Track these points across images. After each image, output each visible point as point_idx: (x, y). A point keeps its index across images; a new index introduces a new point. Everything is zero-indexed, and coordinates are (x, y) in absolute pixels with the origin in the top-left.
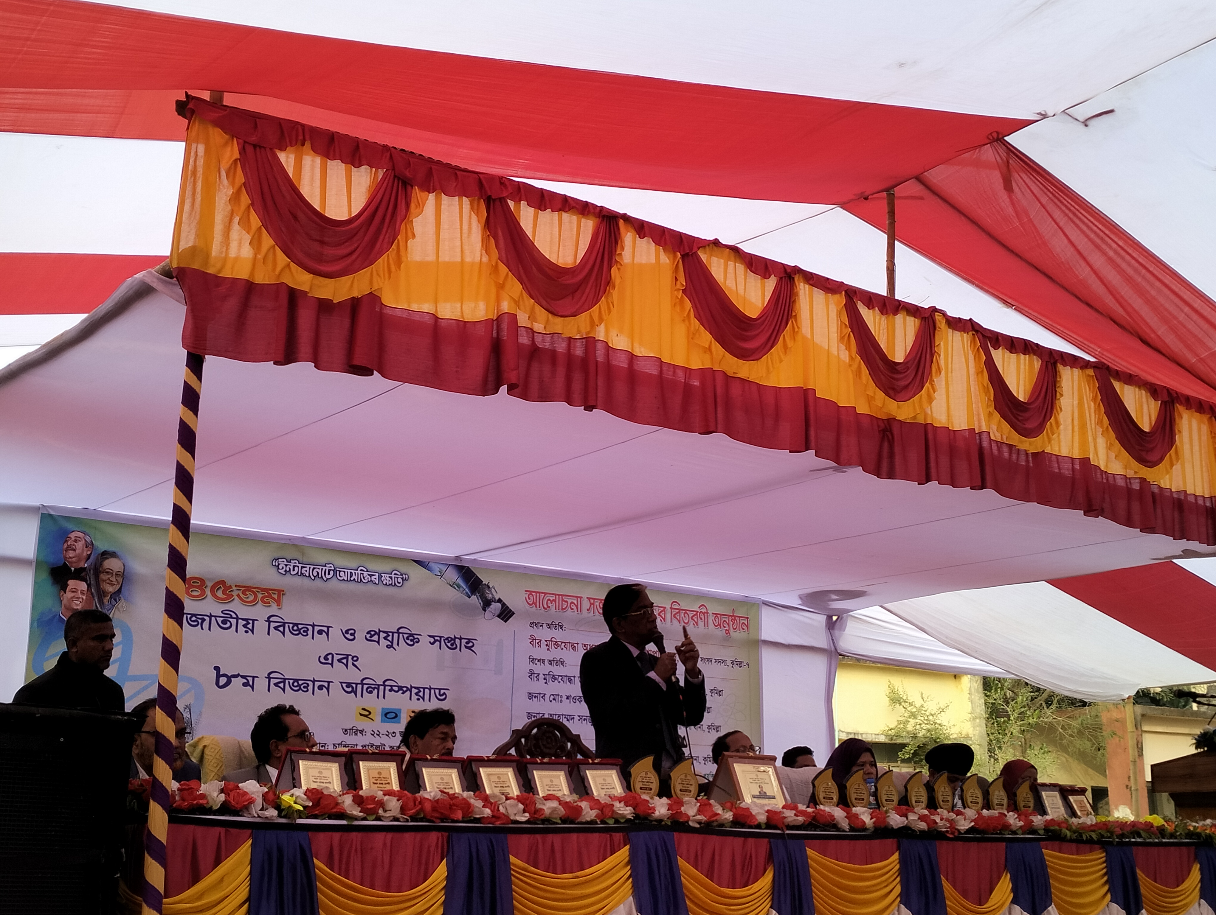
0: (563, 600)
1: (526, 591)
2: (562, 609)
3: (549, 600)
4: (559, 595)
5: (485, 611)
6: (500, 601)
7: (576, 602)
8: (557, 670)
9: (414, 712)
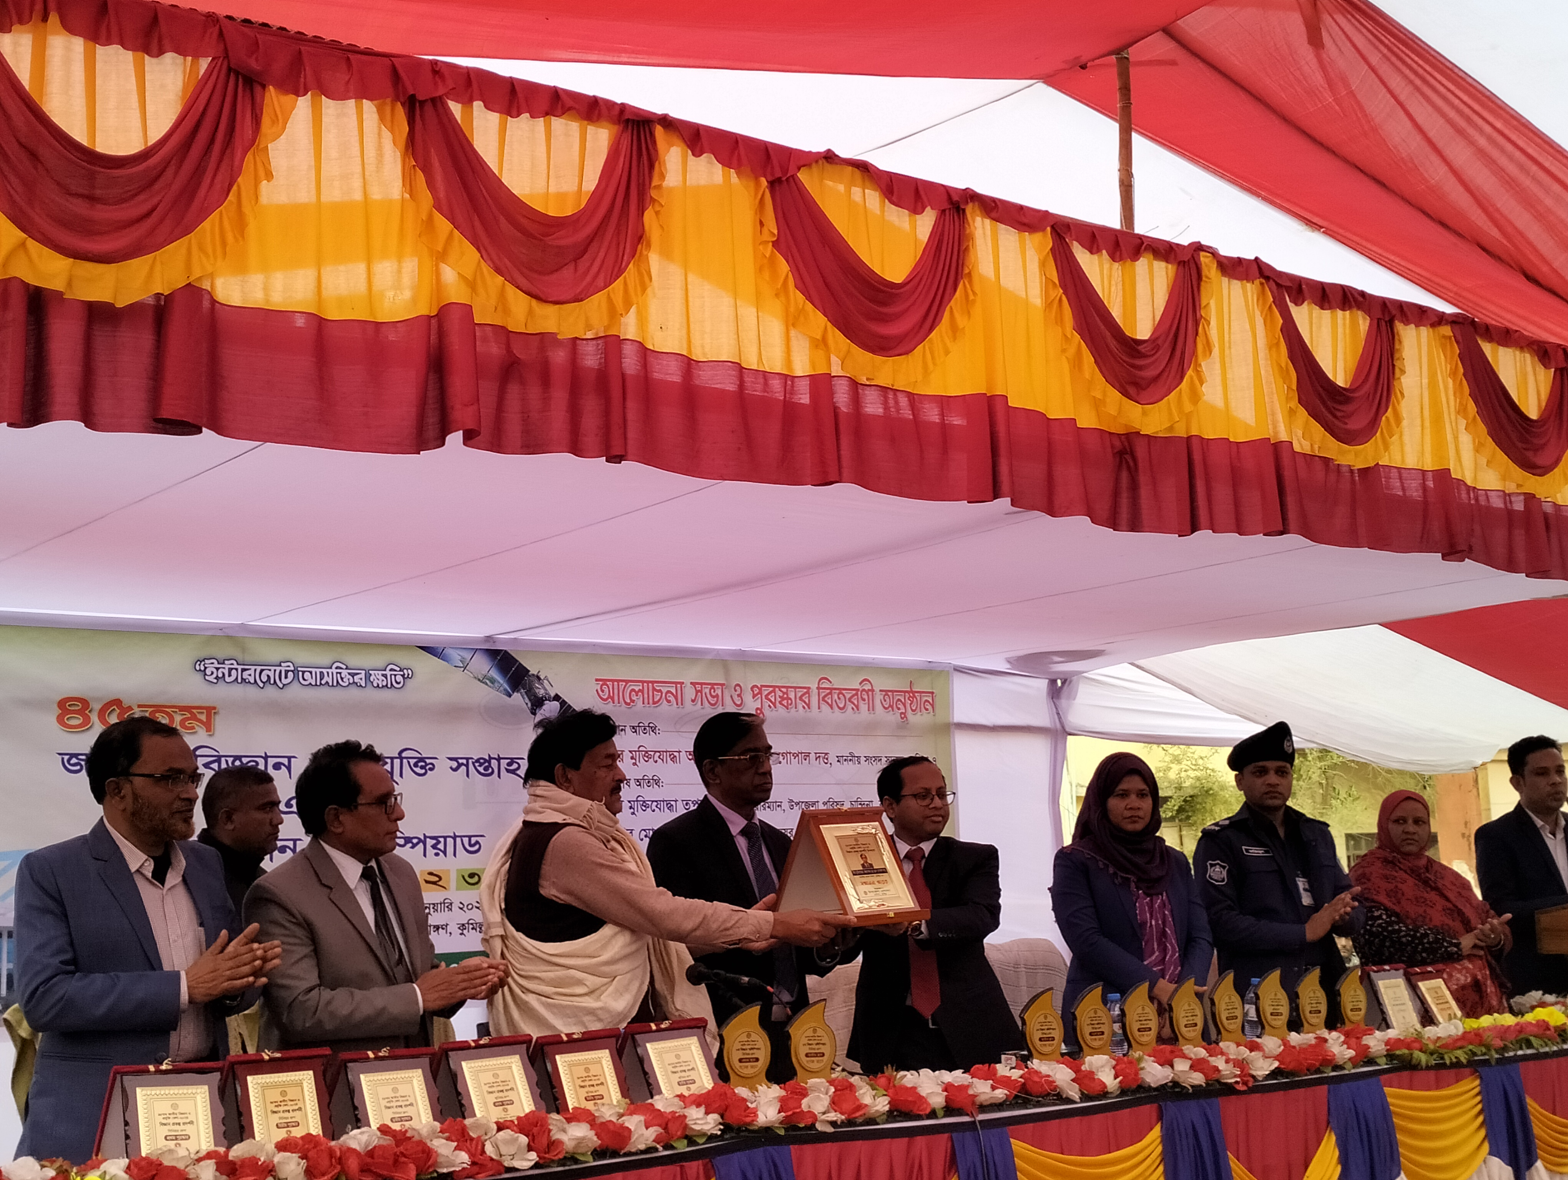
0: (654, 689)
1: (597, 680)
2: (654, 703)
3: (633, 690)
4: (648, 682)
5: (534, 714)
6: (557, 698)
7: (674, 691)
8: (649, 793)
9: (431, 874)
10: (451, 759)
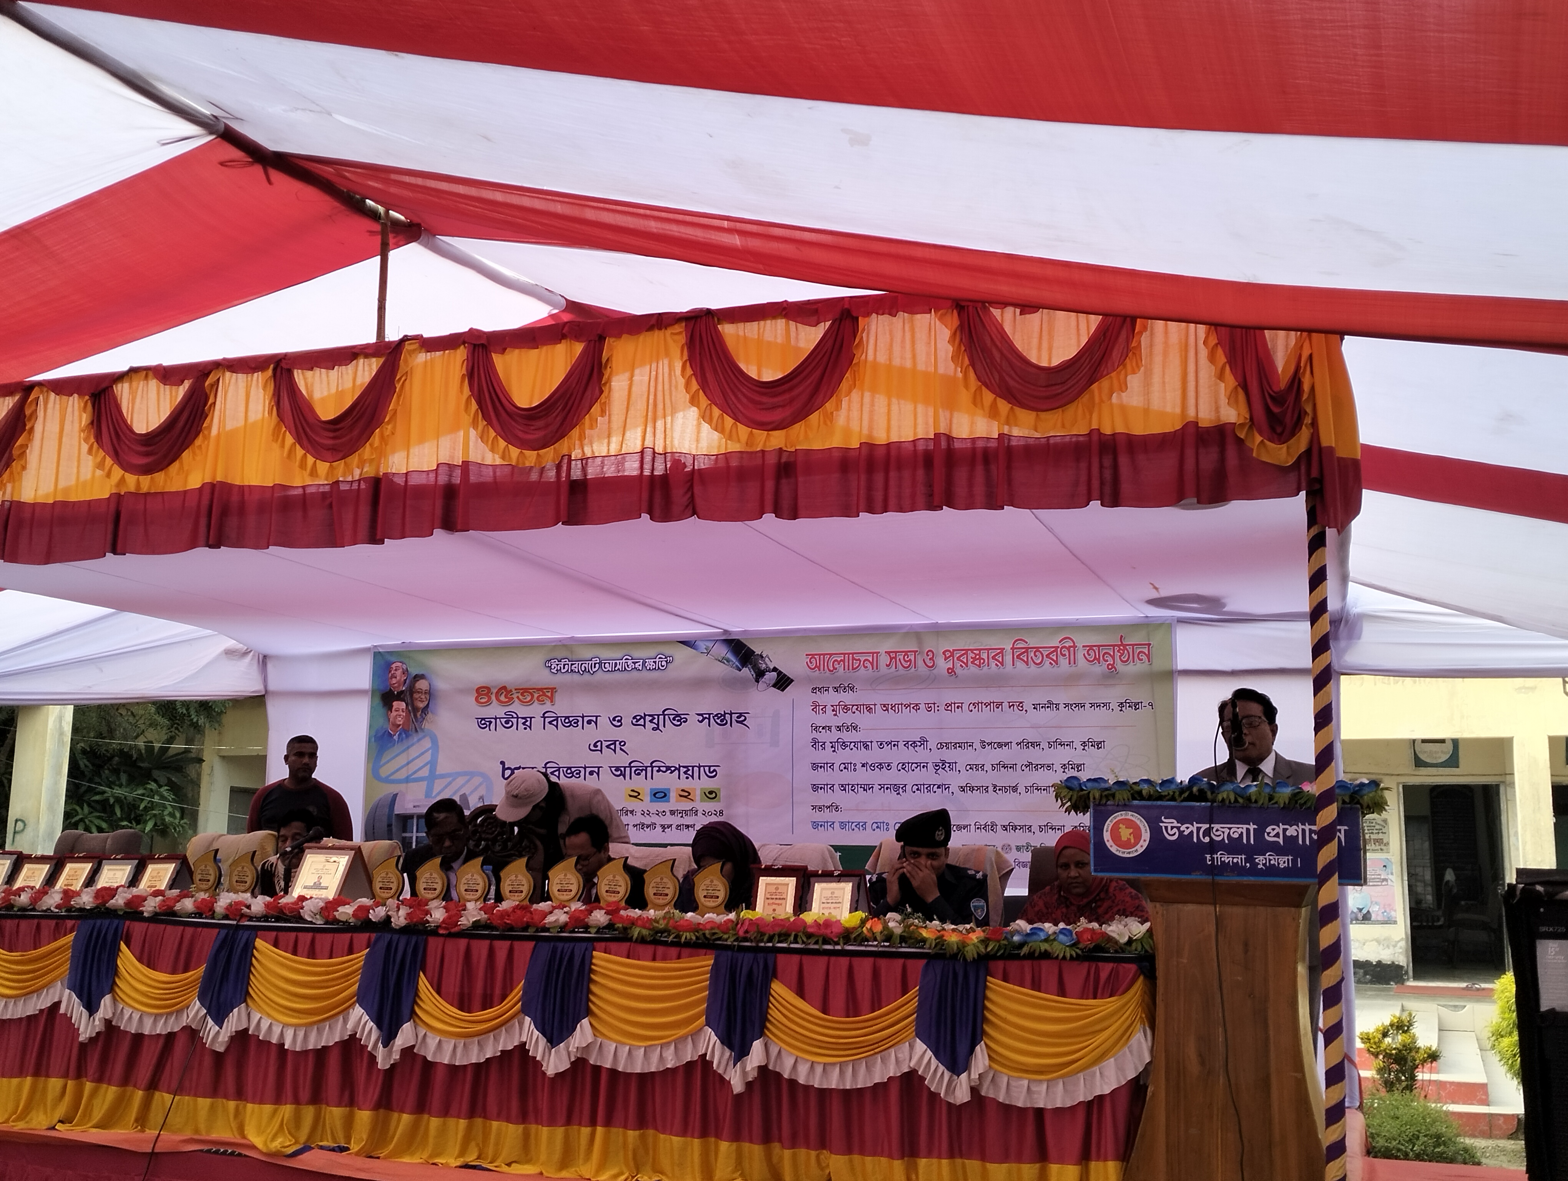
0: (853, 659)
1: (807, 655)
2: (853, 669)
3: (836, 660)
4: (848, 654)
5: (758, 681)
6: (775, 669)
7: (870, 659)
8: (847, 736)
9: (683, 790)
10: (698, 715)
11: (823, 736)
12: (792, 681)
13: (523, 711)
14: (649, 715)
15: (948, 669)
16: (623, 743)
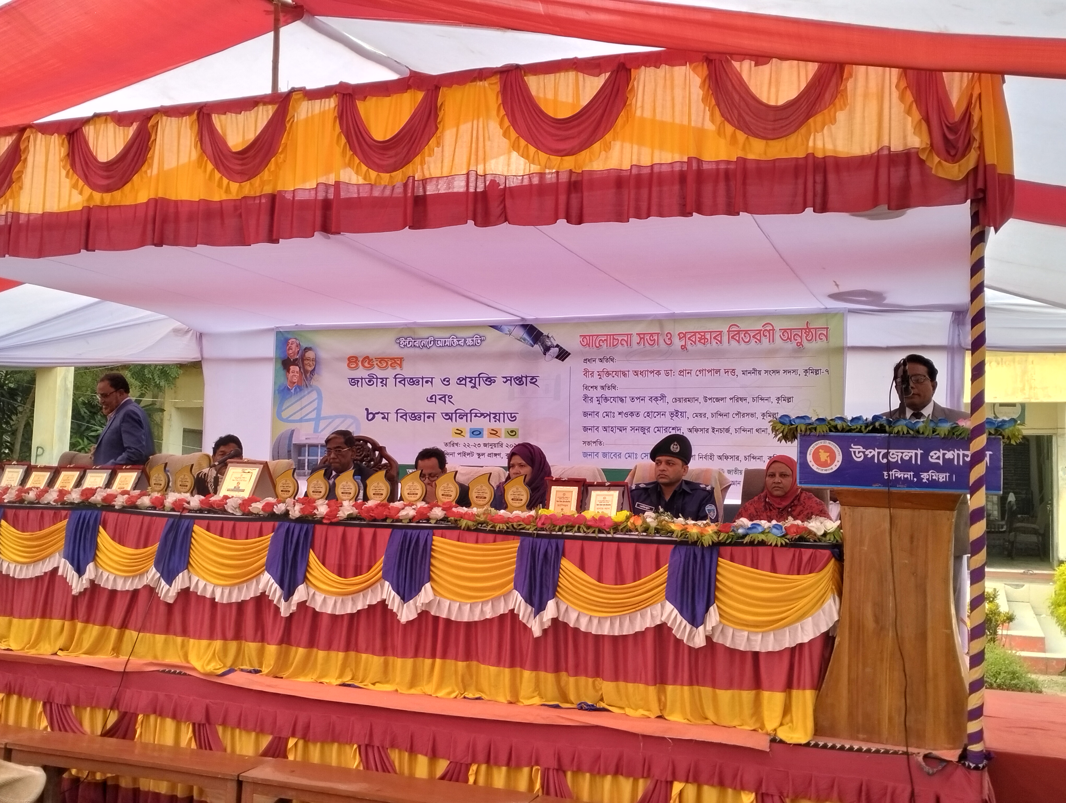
0: (614, 339)
1: (581, 336)
2: (613, 346)
3: (601, 340)
4: (610, 335)
5: (545, 354)
6: (557, 346)
7: (626, 339)
8: (609, 393)
9: (492, 430)
10: (503, 377)
11: (591, 393)
12: (569, 354)
13: (380, 373)
14: (469, 378)
15: (682, 346)
16: (450, 397)
